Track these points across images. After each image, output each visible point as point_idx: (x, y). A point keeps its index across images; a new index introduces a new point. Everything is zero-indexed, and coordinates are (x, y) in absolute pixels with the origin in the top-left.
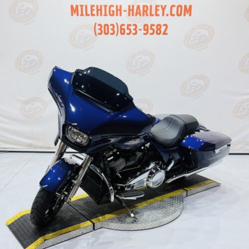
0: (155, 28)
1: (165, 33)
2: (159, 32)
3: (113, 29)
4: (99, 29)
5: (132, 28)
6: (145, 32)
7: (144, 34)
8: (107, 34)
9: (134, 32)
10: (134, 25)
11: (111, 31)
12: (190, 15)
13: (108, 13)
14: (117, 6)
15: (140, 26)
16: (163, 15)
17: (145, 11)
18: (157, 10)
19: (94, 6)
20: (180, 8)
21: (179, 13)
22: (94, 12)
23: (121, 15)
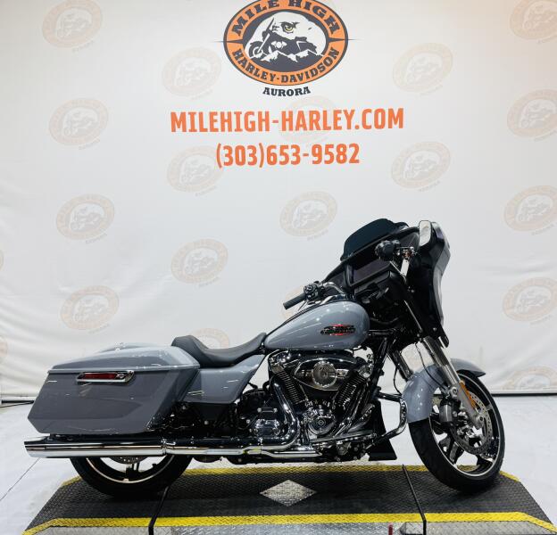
0: (333, 151)
2: (342, 158)
4: (227, 155)
5: (290, 152)
6: (316, 159)
7: (314, 162)
9: (294, 159)
10: (293, 147)
11: (249, 159)
12: (401, 126)
13: (242, 126)
14: (260, 114)
15: (306, 148)
16: (349, 127)
17: (315, 121)
18: (336, 119)
19: (216, 114)
20: (380, 114)
21: (380, 123)
22: (217, 125)
23: (267, 129)
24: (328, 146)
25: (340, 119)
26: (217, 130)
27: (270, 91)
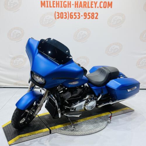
0: (90, 15)
1: (96, 18)
2: (93, 17)
3: (66, 15)
5: (77, 15)
7: (84, 18)
8: (62, 18)
9: (78, 17)
10: (78, 13)
11: (64, 17)
12: (111, 7)
13: (63, 6)
14: (68, 2)
15: (82, 14)
16: (95, 7)
17: (85, 5)
18: (92, 4)
19: (54, 1)
20: (105, 3)
21: (105, 6)
23: (70, 7)
24: (89, 13)
26: (55, 7)
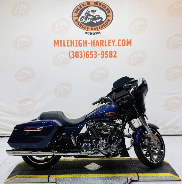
0: (108, 53)
2: (111, 56)
4: (72, 55)
5: (94, 53)
6: (102, 56)
8: (77, 57)
9: (95, 56)
10: (95, 52)
11: (80, 56)
12: (131, 45)
13: (78, 45)
14: (84, 41)
15: (99, 52)
16: (113, 45)
17: (102, 43)
18: (109, 43)
19: (69, 40)
20: (124, 41)
21: (124, 44)
22: (69, 44)
23: (86, 46)
24: (106, 52)
25: (110, 43)
26: (69, 46)
27: (87, 33)
